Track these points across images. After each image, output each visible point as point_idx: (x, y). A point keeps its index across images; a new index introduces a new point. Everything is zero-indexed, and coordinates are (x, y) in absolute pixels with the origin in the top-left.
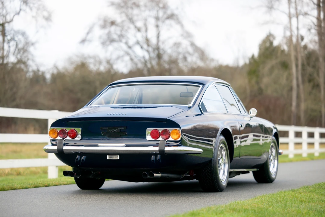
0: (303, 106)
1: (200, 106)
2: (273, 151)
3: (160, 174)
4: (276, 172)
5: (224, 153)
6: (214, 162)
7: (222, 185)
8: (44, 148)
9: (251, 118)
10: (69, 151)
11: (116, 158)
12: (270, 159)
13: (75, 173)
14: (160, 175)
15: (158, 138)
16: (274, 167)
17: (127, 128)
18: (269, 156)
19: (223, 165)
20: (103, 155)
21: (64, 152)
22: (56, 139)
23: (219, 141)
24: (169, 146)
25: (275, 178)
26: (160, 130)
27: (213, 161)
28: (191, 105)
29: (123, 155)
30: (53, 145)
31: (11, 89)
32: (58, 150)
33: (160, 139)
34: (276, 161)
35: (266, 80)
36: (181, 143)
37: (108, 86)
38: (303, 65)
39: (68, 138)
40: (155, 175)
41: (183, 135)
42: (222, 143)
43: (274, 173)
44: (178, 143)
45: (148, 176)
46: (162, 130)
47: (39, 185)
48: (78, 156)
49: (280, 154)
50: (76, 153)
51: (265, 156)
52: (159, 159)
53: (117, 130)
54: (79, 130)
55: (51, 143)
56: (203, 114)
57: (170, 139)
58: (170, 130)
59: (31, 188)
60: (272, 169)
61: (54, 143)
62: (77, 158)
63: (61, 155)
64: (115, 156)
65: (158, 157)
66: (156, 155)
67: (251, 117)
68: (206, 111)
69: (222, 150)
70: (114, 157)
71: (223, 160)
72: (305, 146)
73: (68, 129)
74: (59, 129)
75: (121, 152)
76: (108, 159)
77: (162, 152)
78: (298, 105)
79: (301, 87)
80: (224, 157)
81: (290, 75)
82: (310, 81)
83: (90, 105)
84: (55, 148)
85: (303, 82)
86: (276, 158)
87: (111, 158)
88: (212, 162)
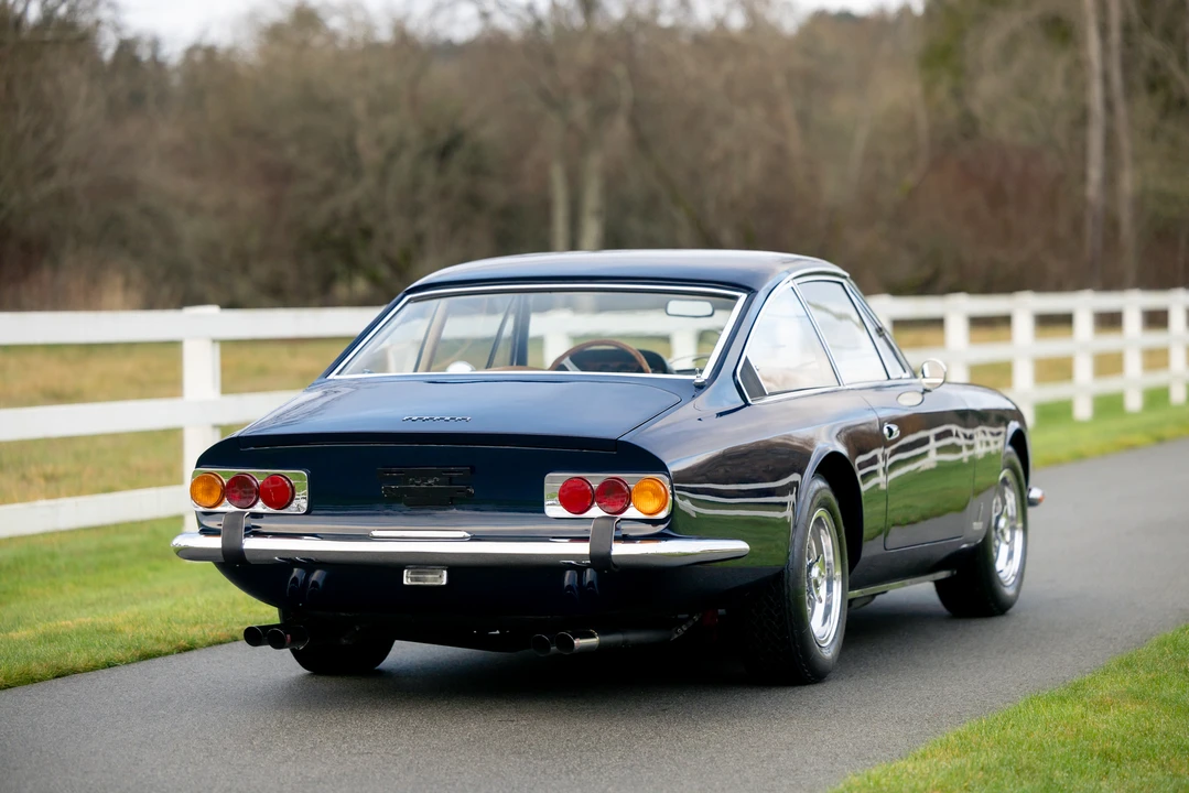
0: (1128, 182)
1: (739, 377)
2: (1007, 496)
3: (594, 637)
4: (1021, 575)
5: (827, 542)
6: (791, 579)
7: (820, 657)
8: (174, 543)
9: (927, 395)
10: (265, 557)
11: (435, 580)
12: (996, 527)
13: (288, 636)
14: (594, 641)
15: (588, 508)
16: (1011, 555)
17: (473, 470)
18: (995, 515)
19: (825, 583)
20: (388, 569)
21: (247, 557)
22: (219, 509)
23: (808, 502)
24: (626, 539)
25: (1017, 596)
26: (595, 480)
27: (786, 576)
28: (706, 375)
29: (461, 570)
30: (206, 531)
31: (37, 133)
32: (224, 550)
33: (596, 512)
34: (1019, 536)
35: (988, 87)
36: (674, 526)
37: (401, 295)
38: (1127, 29)
39: (260, 507)
40: (579, 642)
41: (677, 498)
42: (820, 505)
43: (1013, 579)
44: (661, 528)
45: (554, 648)
46: (601, 481)
47: (157, 647)
48: (295, 570)
49: (1033, 503)
50: (289, 562)
51: (978, 526)
52: (591, 583)
53: (438, 480)
54: (298, 479)
55: (200, 524)
56: (749, 405)
57: (631, 512)
58: (630, 479)
59: (127, 663)
60: (1006, 565)
61: (212, 524)
62: (295, 578)
63: (239, 568)
64: (432, 573)
65: (589, 575)
66: (580, 570)
67: (926, 391)
68: (763, 394)
69: (822, 531)
70: (430, 576)
71: (823, 567)
72: (1133, 365)
73: (259, 476)
74: (225, 474)
75: (451, 561)
76: (405, 582)
77: (601, 561)
78: (1110, 179)
79: (1121, 109)
80: (828, 554)
81: (1080, 65)
82: (1152, 87)
83: (338, 374)
84: (215, 543)
85: (1129, 89)
86: (1020, 525)
87: (417, 580)
88: (785, 579)
